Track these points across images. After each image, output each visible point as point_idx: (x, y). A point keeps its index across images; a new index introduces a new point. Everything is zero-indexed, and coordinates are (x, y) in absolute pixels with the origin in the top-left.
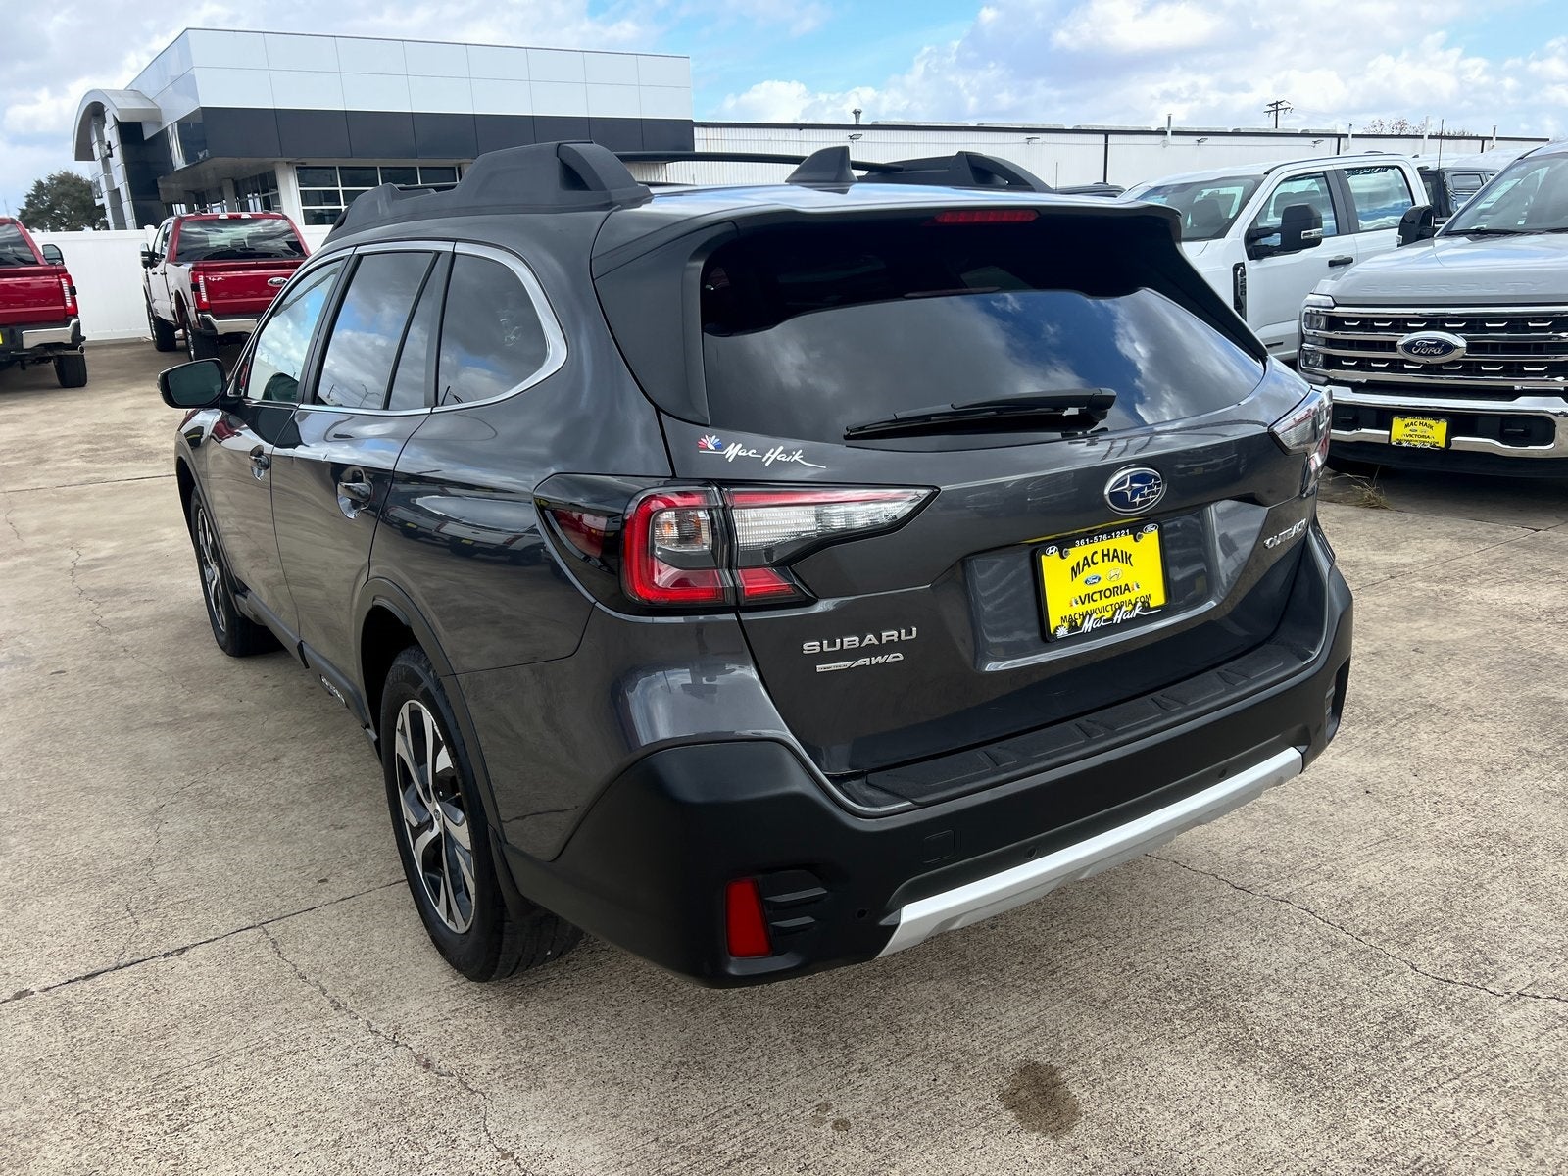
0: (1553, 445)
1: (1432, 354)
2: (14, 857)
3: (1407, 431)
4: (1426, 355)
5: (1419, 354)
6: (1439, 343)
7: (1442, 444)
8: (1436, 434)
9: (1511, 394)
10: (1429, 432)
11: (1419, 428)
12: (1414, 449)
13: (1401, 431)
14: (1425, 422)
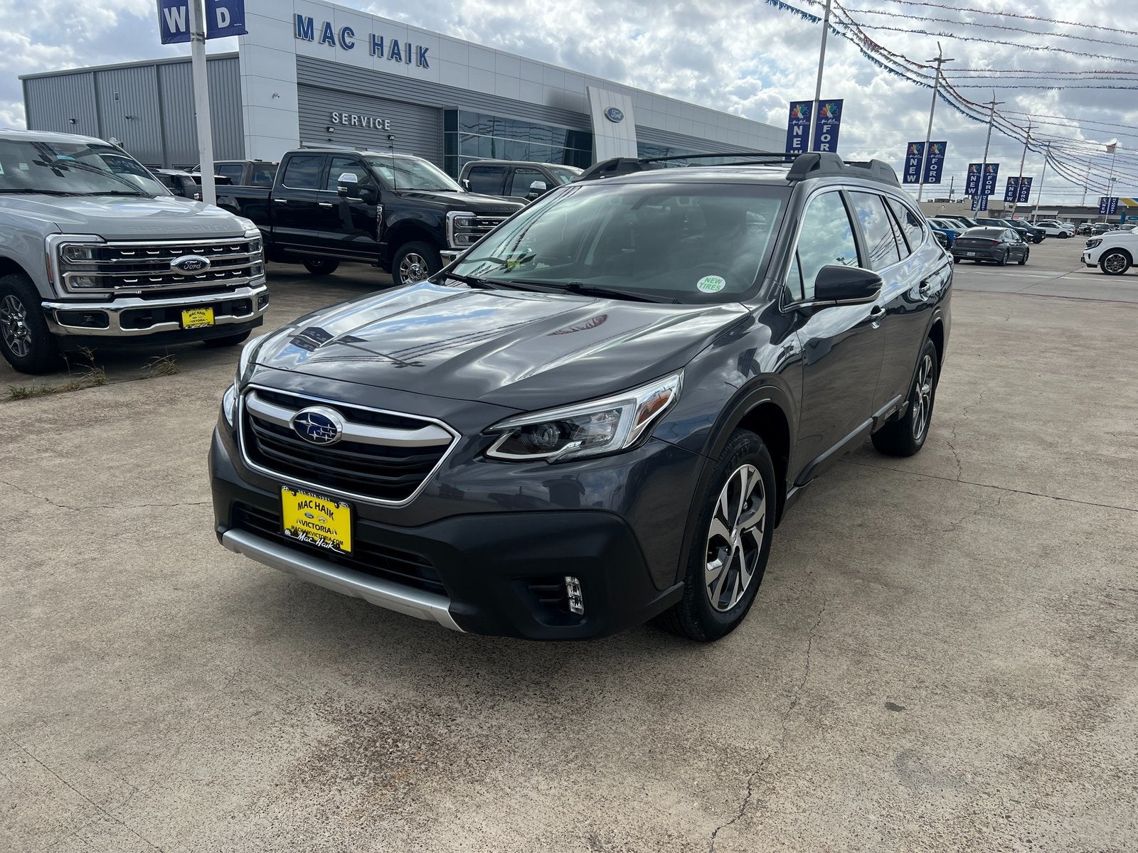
0: (252, 314)
1: (196, 269)
2: (1037, 542)
3: (191, 319)
4: (192, 270)
5: (188, 270)
6: (199, 262)
7: (212, 323)
8: (208, 317)
9: (232, 289)
10: (203, 317)
11: (197, 315)
12: (199, 329)
13: (188, 319)
14: (200, 311)
